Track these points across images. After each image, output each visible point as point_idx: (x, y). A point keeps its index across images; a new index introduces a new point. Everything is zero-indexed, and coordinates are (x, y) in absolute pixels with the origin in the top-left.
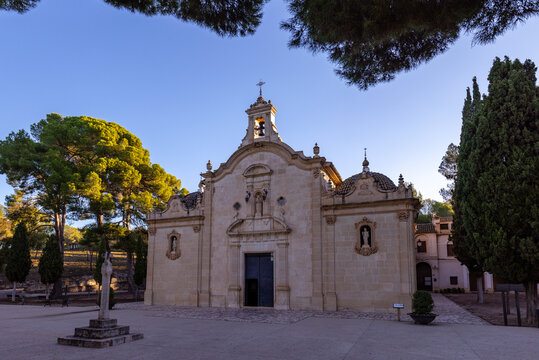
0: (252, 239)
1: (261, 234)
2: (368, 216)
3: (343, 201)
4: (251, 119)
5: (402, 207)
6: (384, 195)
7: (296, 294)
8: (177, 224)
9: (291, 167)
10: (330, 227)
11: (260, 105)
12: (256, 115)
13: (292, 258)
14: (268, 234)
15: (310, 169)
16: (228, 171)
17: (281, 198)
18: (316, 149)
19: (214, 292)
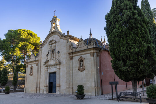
0: (51, 67)
1: (53, 65)
2: (82, 56)
3: (75, 50)
4: (52, 24)
5: (92, 51)
6: (87, 47)
7: (62, 87)
8: (33, 63)
9: (61, 39)
10: (71, 61)
11: (54, 19)
12: (53, 22)
13: (61, 74)
14: (55, 65)
15: (66, 40)
16: (45, 43)
17: (59, 51)
18: (68, 32)
19: (41, 88)
